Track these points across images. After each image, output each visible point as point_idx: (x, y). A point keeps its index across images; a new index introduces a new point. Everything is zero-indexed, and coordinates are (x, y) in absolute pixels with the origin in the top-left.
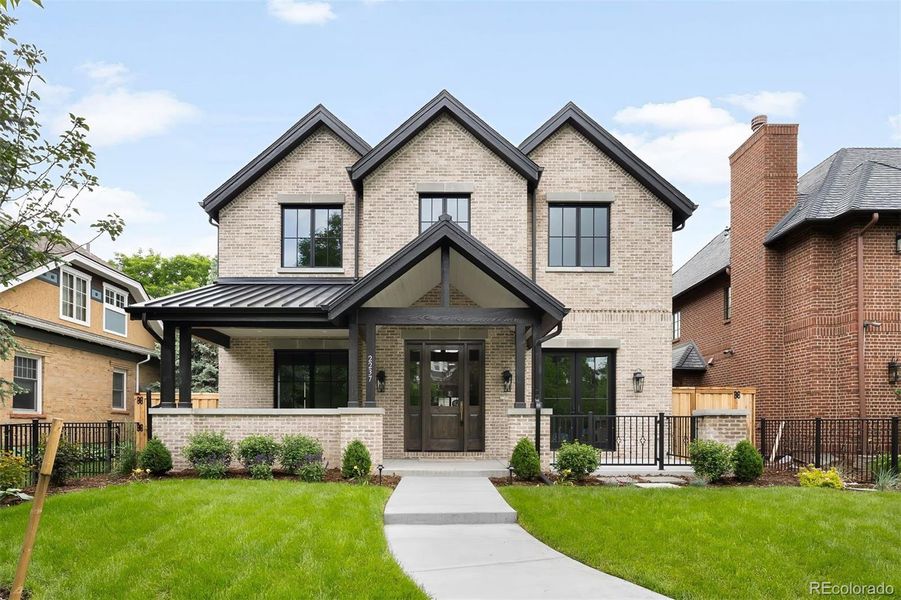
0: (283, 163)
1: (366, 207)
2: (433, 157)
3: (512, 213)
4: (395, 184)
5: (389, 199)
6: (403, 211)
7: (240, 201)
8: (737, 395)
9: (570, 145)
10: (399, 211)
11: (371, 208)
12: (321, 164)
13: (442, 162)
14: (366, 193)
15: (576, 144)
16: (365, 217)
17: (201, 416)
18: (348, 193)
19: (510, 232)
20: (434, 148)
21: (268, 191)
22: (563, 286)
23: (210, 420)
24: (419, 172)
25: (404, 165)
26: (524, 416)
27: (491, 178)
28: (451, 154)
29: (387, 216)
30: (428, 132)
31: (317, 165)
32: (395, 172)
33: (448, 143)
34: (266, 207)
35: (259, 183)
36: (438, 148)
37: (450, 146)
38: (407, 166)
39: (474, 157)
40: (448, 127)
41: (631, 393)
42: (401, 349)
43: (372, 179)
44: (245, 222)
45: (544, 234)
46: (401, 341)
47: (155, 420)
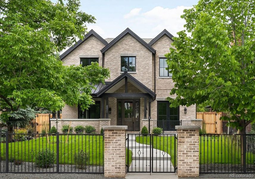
0: (81, 46)
1: (106, 60)
2: (125, 46)
3: (148, 62)
4: (114, 54)
5: (112, 58)
6: (116, 61)
7: (68, 57)
8: (216, 114)
9: (166, 41)
10: (115, 61)
11: (107, 61)
12: (92, 46)
13: (128, 47)
14: (106, 56)
15: (167, 40)
16: (105, 63)
17: (63, 121)
18: (100, 55)
19: (147, 67)
20: (125, 43)
21: (76, 54)
22: (163, 82)
23: (65, 122)
24: (121, 50)
25: (116, 48)
26: (146, 121)
27: (142, 52)
28: (130, 45)
29: (112, 63)
30: (124, 38)
31: (91, 46)
32: (114, 50)
33: (129, 42)
34: (76, 59)
35: (74, 52)
36: (126, 43)
37: (130, 42)
38: (118, 48)
39: (137, 46)
40: (129, 37)
41: (184, 114)
42: (115, 101)
43: (107, 52)
44: (69, 63)
45: (158, 67)
46: (116, 99)
47: (51, 122)
